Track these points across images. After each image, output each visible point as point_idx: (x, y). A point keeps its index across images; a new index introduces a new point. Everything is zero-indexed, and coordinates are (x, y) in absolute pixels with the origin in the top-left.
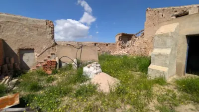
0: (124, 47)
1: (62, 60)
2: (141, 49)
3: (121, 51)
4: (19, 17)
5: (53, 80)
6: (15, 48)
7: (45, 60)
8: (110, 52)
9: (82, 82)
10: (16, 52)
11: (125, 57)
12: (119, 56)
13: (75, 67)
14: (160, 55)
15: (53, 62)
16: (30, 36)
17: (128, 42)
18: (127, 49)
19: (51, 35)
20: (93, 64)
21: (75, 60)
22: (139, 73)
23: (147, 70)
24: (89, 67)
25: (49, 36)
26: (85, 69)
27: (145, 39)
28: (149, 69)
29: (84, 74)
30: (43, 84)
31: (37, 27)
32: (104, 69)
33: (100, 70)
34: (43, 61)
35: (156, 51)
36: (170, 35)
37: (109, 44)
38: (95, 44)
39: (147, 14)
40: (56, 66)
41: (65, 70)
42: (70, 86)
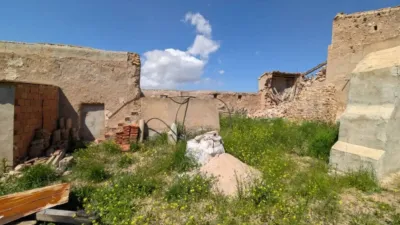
0: (277, 102)
1: (149, 125)
2: (316, 105)
3: (270, 111)
4: (86, 49)
5: (130, 162)
6: (75, 103)
7: (120, 125)
8: (245, 112)
9: (183, 170)
10: (76, 109)
11: (278, 122)
12: (264, 121)
13: (172, 139)
14: (362, 119)
15: (134, 128)
16: (100, 82)
17: (286, 90)
18: (283, 106)
19: (134, 79)
20: (207, 136)
21: (173, 126)
22: (308, 158)
23: (328, 154)
24: (198, 141)
25: (131, 81)
26: (191, 144)
27: (328, 83)
28: (332, 152)
29: (187, 155)
30: (112, 168)
31: (113, 66)
32: (229, 147)
33: (221, 147)
34: (116, 126)
35: (353, 111)
36: (394, 72)
37: (245, 95)
38: (215, 95)
39: (336, 28)
40: (138, 137)
41: (154, 144)
42: (160, 177)
